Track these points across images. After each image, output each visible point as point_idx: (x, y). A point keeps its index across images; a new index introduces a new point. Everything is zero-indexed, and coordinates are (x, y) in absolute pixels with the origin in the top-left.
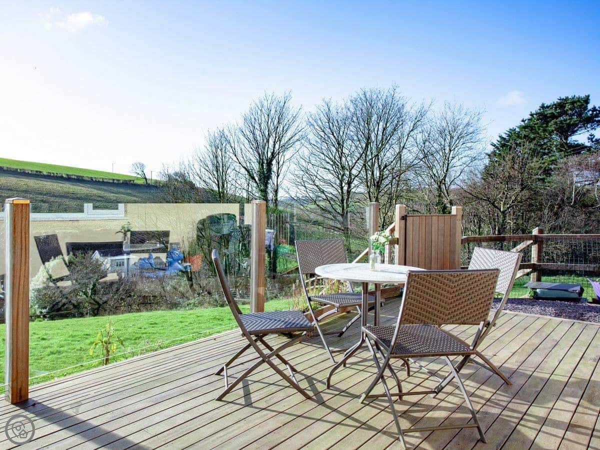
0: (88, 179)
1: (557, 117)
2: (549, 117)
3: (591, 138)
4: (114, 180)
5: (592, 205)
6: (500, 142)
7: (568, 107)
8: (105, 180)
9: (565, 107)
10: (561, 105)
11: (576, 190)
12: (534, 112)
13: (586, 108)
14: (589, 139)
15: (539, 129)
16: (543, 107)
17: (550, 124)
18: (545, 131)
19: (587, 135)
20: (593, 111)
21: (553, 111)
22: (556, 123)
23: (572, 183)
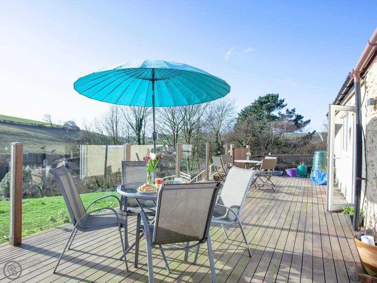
0: (16, 123)
1: (266, 103)
2: (263, 103)
3: (279, 113)
4: (32, 124)
5: (280, 144)
6: (242, 113)
7: (270, 98)
8: (27, 124)
9: (269, 98)
10: (267, 97)
11: (274, 137)
12: (256, 100)
13: (277, 100)
14: (279, 114)
15: (259, 108)
16: (260, 97)
17: (263, 106)
18: (261, 109)
19: (278, 112)
20: (280, 101)
21: (265, 100)
22: (266, 106)
23: (272, 134)
